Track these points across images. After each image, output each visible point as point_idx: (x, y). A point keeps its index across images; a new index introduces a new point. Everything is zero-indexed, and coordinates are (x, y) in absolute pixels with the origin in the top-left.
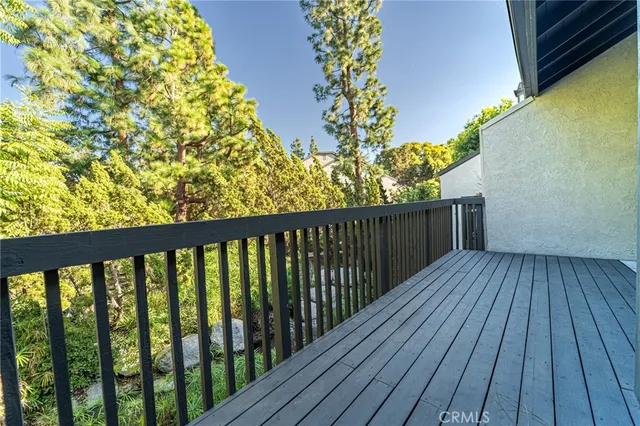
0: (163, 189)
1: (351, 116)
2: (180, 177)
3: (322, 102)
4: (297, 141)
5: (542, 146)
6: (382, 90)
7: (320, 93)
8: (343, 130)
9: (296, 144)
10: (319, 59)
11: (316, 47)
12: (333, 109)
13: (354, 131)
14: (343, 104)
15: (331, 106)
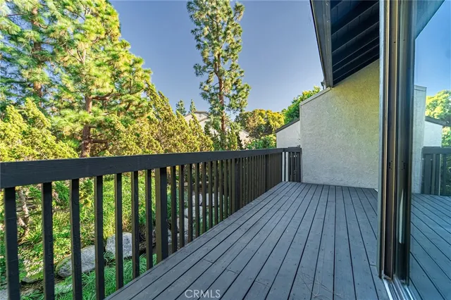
0: (71, 131)
1: (220, 88)
2: (87, 122)
3: (200, 77)
4: (181, 102)
5: (334, 118)
6: (241, 72)
7: (199, 70)
8: (214, 97)
9: (180, 104)
10: (199, 46)
11: (197, 38)
12: (208, 82)
13: (221, 98)
14: (214, 79)
15: (206, 80)
